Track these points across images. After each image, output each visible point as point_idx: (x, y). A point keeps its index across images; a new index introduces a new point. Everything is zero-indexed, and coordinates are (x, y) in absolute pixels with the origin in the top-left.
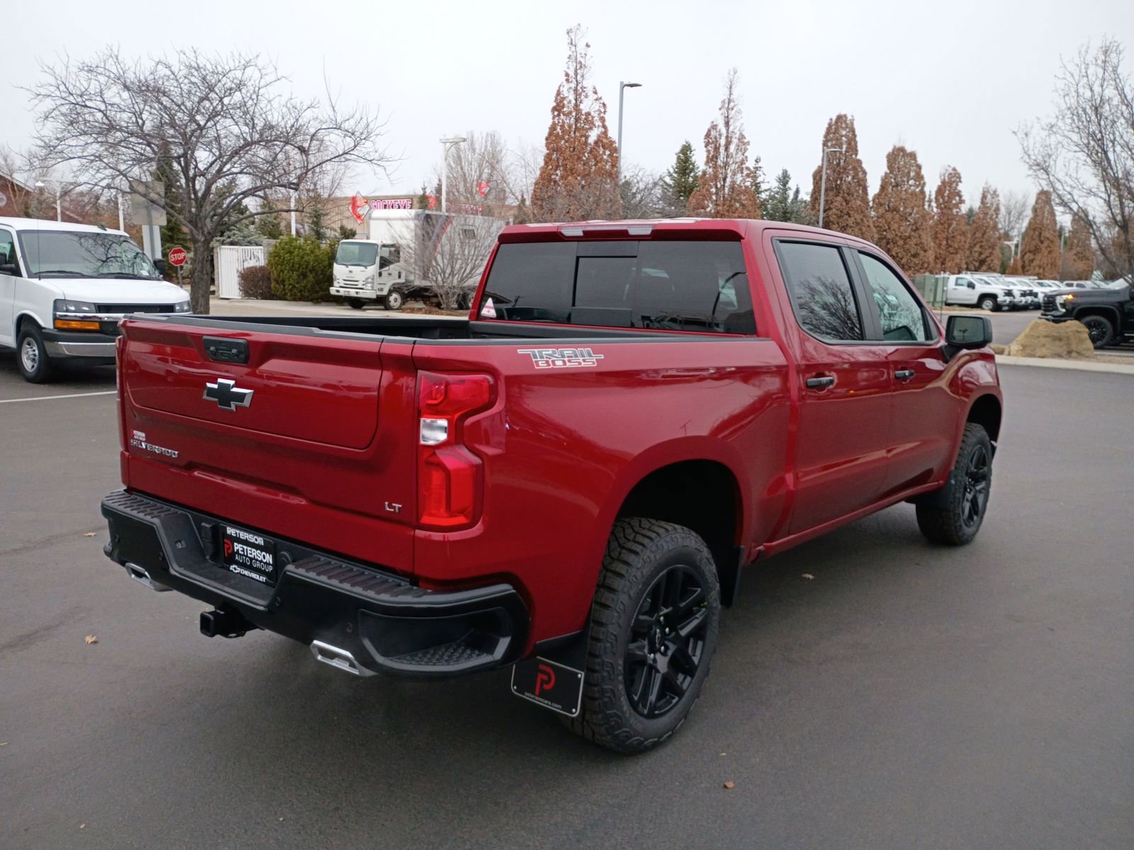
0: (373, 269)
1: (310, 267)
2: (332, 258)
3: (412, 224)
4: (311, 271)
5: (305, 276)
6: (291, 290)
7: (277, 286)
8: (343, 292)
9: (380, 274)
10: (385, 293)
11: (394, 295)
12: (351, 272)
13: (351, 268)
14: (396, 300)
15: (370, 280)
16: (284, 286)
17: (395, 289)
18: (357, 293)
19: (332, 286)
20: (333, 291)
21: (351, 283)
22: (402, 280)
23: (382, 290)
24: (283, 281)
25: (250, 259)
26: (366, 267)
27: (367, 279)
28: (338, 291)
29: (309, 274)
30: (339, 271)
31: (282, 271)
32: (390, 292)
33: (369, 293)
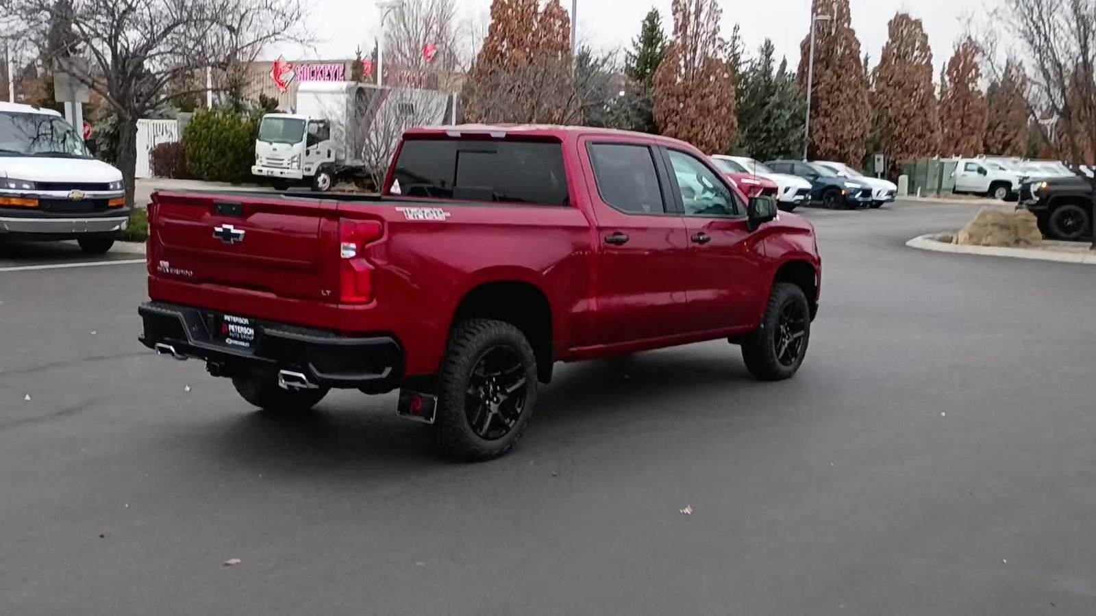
0: (300, 147)
1: (229, 144)
2: (254, 134)
3: (343, 98)
4: (230, 148)
5: (224, 154)
6: (208, 169)
7: (193, 164)
8: (265, 172)
9: (308, 153)
10: (312, 173)
11: (323, 176)
12: (275, 149)
13: (275, 145)
14: (324, 181)
15: (296, 159)
16: (200, 164)
17: (323, 169)
18: (282, 173)
19: (255, 164)
20: (255, 170)
21: (275, 161)
22: (332, 159)
23: (309, 170)
24: (199, 160)
25: (162, 134)
26: (292, 145)
27: (293, 158)
28: (261, 171)
29: (228, 150)
30: (261, 147)
31: (198, 148)
32: (318, 173)
33: (295, 173)
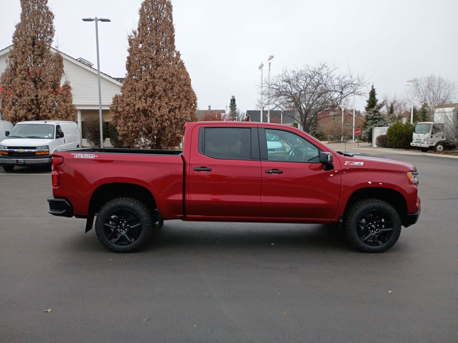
0: (428, 135)
1: (404, 134)
2: (414, 130)
3: (452, 114)
4: (405, 136)
5: (401, 138)
6: (395, 144)
7: (389, 142)
8: (415, 145)
9: (432, 137)
10: (434, 145)
11: (439, 146)
12: (419, 136)
13: (419, 134)
14: (440, 148)
15: (426, 139)
16: (392, 142)
17: (439, 143)
18: (420, 145)
19: (412, 142)
20: (411, 144)
21: (419, 141)
22: (444, 139)
23: (432, 144)
24: (392, 141)
25: (384, 132)
26: (425, 134)
27: (425, 139)
28: (413, 144)
29: (403, 137)
30: (415, 136)
31: (391, 136)
32: (437, 145)
33: (426, 145)
